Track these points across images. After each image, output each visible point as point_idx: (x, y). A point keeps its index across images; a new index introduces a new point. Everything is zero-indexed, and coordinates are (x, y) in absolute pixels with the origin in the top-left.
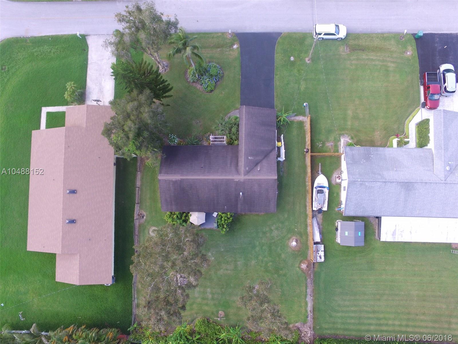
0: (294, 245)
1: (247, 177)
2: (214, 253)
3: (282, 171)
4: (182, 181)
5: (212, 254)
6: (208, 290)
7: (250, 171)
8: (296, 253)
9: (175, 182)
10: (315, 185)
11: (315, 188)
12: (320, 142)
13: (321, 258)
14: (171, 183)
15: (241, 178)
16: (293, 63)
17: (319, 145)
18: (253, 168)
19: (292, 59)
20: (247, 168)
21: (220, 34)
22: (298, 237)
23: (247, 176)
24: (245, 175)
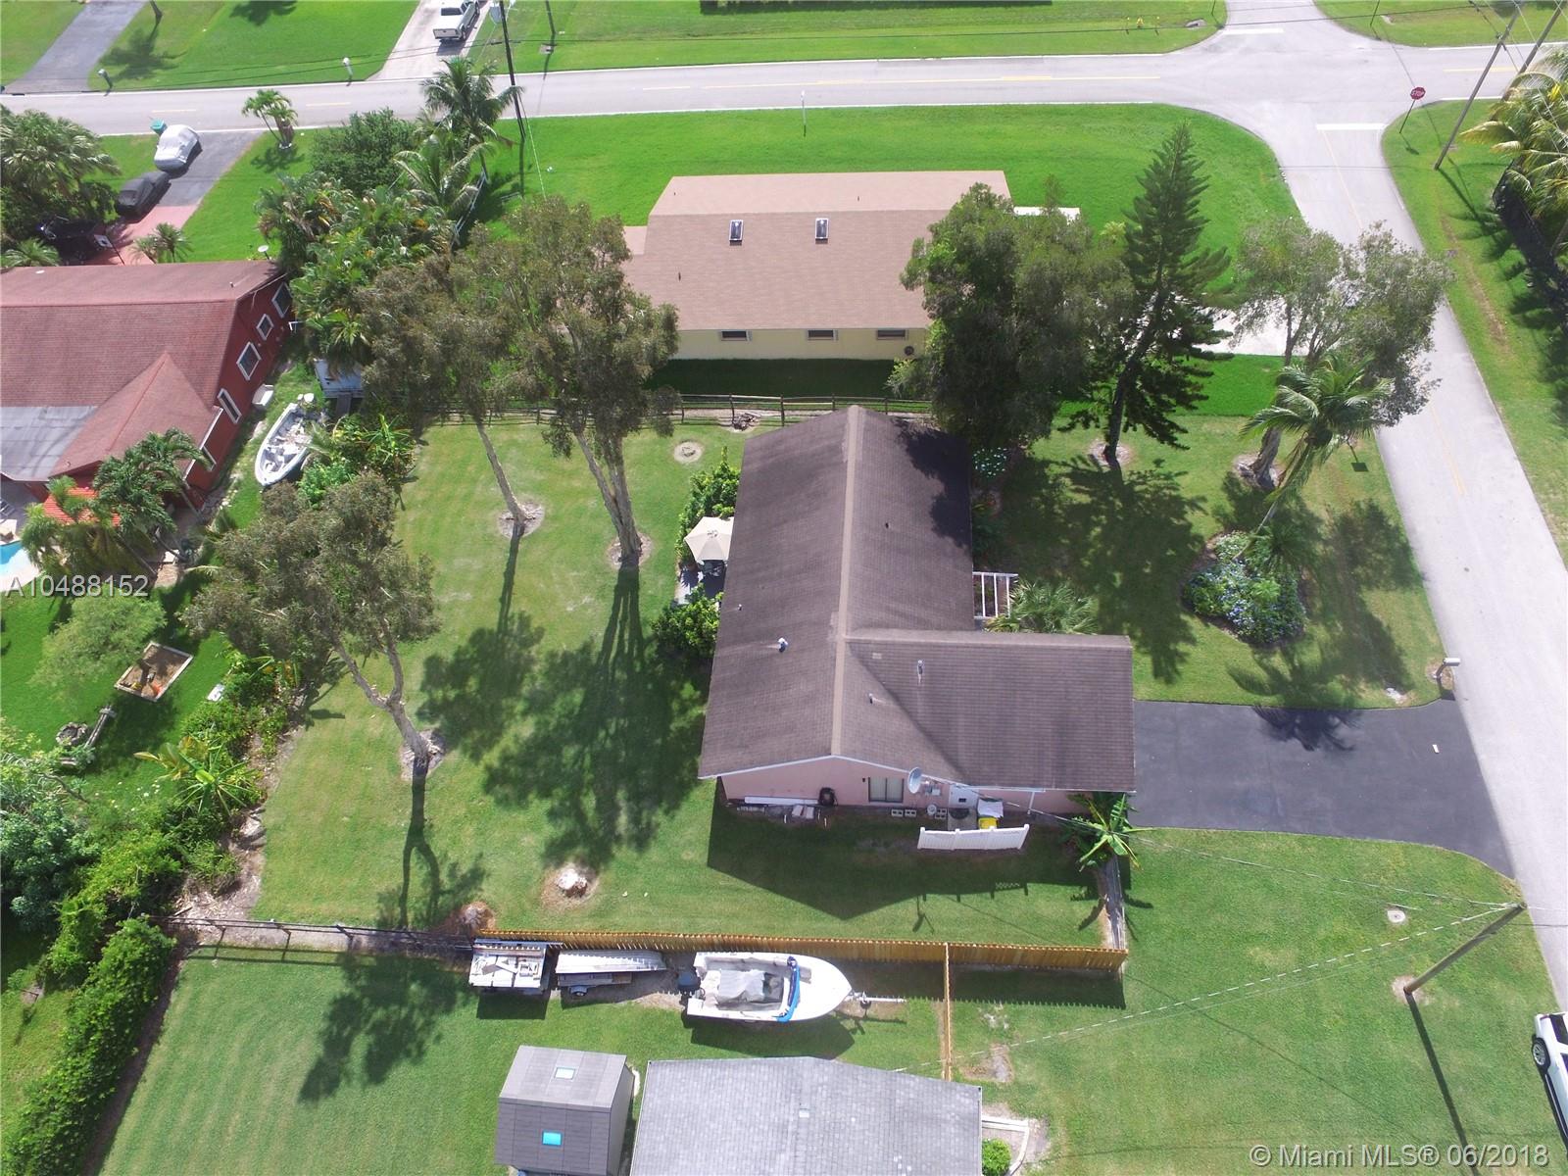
0: (564, 879)
1: (841, 654)
2: (590, 611)
3: (874, 845)
4: (841, 466)
5: (585, 607)
6: (468, 594)
7: (867, 666)
8: (533, 891)
9: (836, 450)
10: (802, 961)
11: (791, 959)
12: (1007, 1021)
13: (486, 970)
14: (833, 442)
15: (842, 631)
16: (1373, 918)
17: (991, 1012)
18: (878, 679)
19: (1397, 917)
20: (877, 656)
21: (1433, 640)
22: (593, 901)
23: (849, 654)
24: (851, 644)
